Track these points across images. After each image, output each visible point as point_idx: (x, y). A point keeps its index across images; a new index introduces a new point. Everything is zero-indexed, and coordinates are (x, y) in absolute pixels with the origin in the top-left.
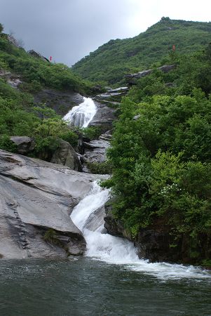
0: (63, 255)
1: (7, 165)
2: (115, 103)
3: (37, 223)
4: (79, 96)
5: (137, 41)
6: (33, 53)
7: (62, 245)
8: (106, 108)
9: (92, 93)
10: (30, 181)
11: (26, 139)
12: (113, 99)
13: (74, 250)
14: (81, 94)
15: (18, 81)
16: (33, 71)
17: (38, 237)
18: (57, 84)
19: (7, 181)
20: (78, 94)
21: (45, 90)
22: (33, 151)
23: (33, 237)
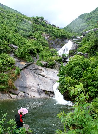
0: (48, 97)
1: (40, 71)
2: (78, 42)
3: (44, 89)
4: (67, 40)
5: (91, 14)
6: (54, 25)
7: (48, 94)
8: (75, 44)
9: (72, 38)
10: (45, 76)
11: (46, 63)
12: (78, 41)
13: (51, 95)
14: (68, 39)
15: (48, 37)
16: (53, 33)
17: (43, 93)
18: (60, 37)
19: (39, 77)
20: (67, 39)
21: (56, 39)
22: (48, 66)
23: (42, 92)
